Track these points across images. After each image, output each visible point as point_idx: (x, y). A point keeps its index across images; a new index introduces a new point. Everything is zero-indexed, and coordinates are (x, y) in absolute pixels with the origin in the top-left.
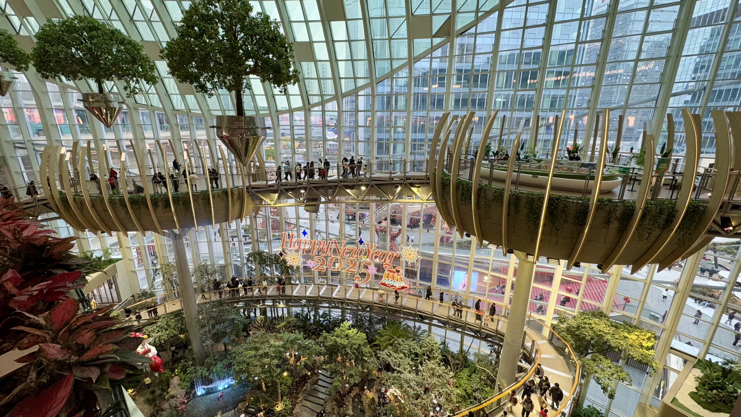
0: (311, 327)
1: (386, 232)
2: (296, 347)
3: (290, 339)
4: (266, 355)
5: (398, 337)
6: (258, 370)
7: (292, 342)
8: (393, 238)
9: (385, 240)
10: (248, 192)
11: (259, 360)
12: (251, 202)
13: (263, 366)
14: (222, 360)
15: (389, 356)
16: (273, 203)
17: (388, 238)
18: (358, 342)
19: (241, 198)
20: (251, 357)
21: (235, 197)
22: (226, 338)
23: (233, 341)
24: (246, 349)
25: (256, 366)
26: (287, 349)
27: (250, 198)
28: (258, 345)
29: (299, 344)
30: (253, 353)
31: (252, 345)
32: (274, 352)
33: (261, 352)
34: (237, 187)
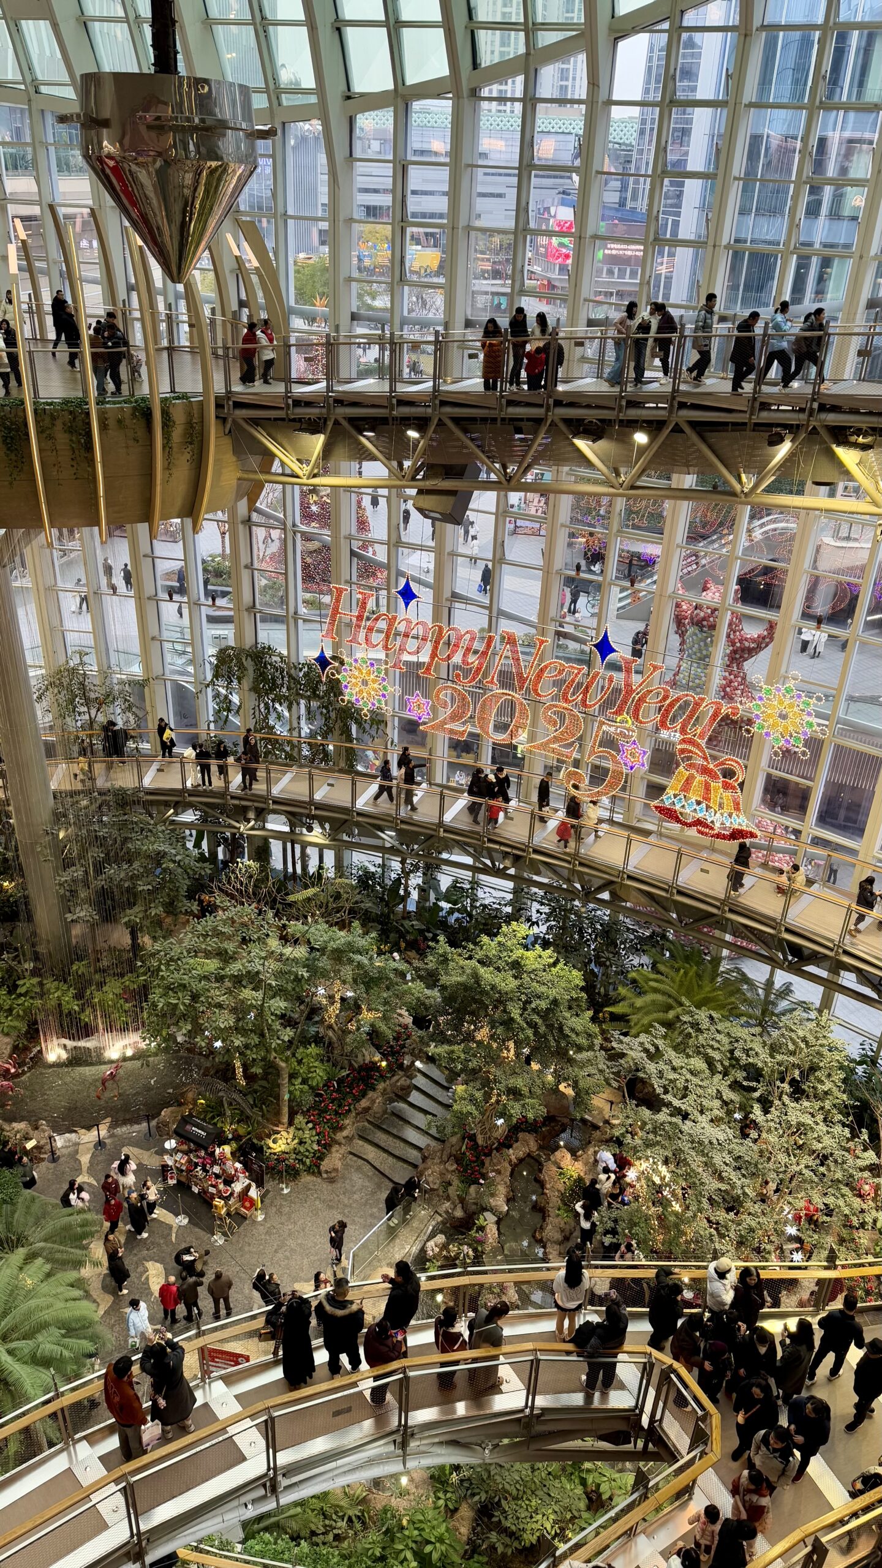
0: (407, 923)
1: (713, 627)
2: (347, 972)
3: (333, 945)
4: (254, 979)
5: (698, 1007)
6: (225, 1020)
7: (339, 956)
8: (740, 653)
9: (704, 659)
10: (222, 419)
11: (229, 992)
12: (230, 458)
13: (240, 1010)
14: (122, 975)
15: (654, 1055)
16: (307, 469)
17: (720, 651)
18: (553, 993)
19: (196, 439)
20: (206, 978)
21: (177, 434)
22: (136, 909)
23: (158, 923)
24: (195, 952)
25: (220, 1006)
26: (317, 974)
27: (227, 442)
28: (230, 947)
29: (360, 965)
30: (212, 965)
31: (213, 943)
32: (279, 974)
33: (235, 968)
34: (184, 396)
